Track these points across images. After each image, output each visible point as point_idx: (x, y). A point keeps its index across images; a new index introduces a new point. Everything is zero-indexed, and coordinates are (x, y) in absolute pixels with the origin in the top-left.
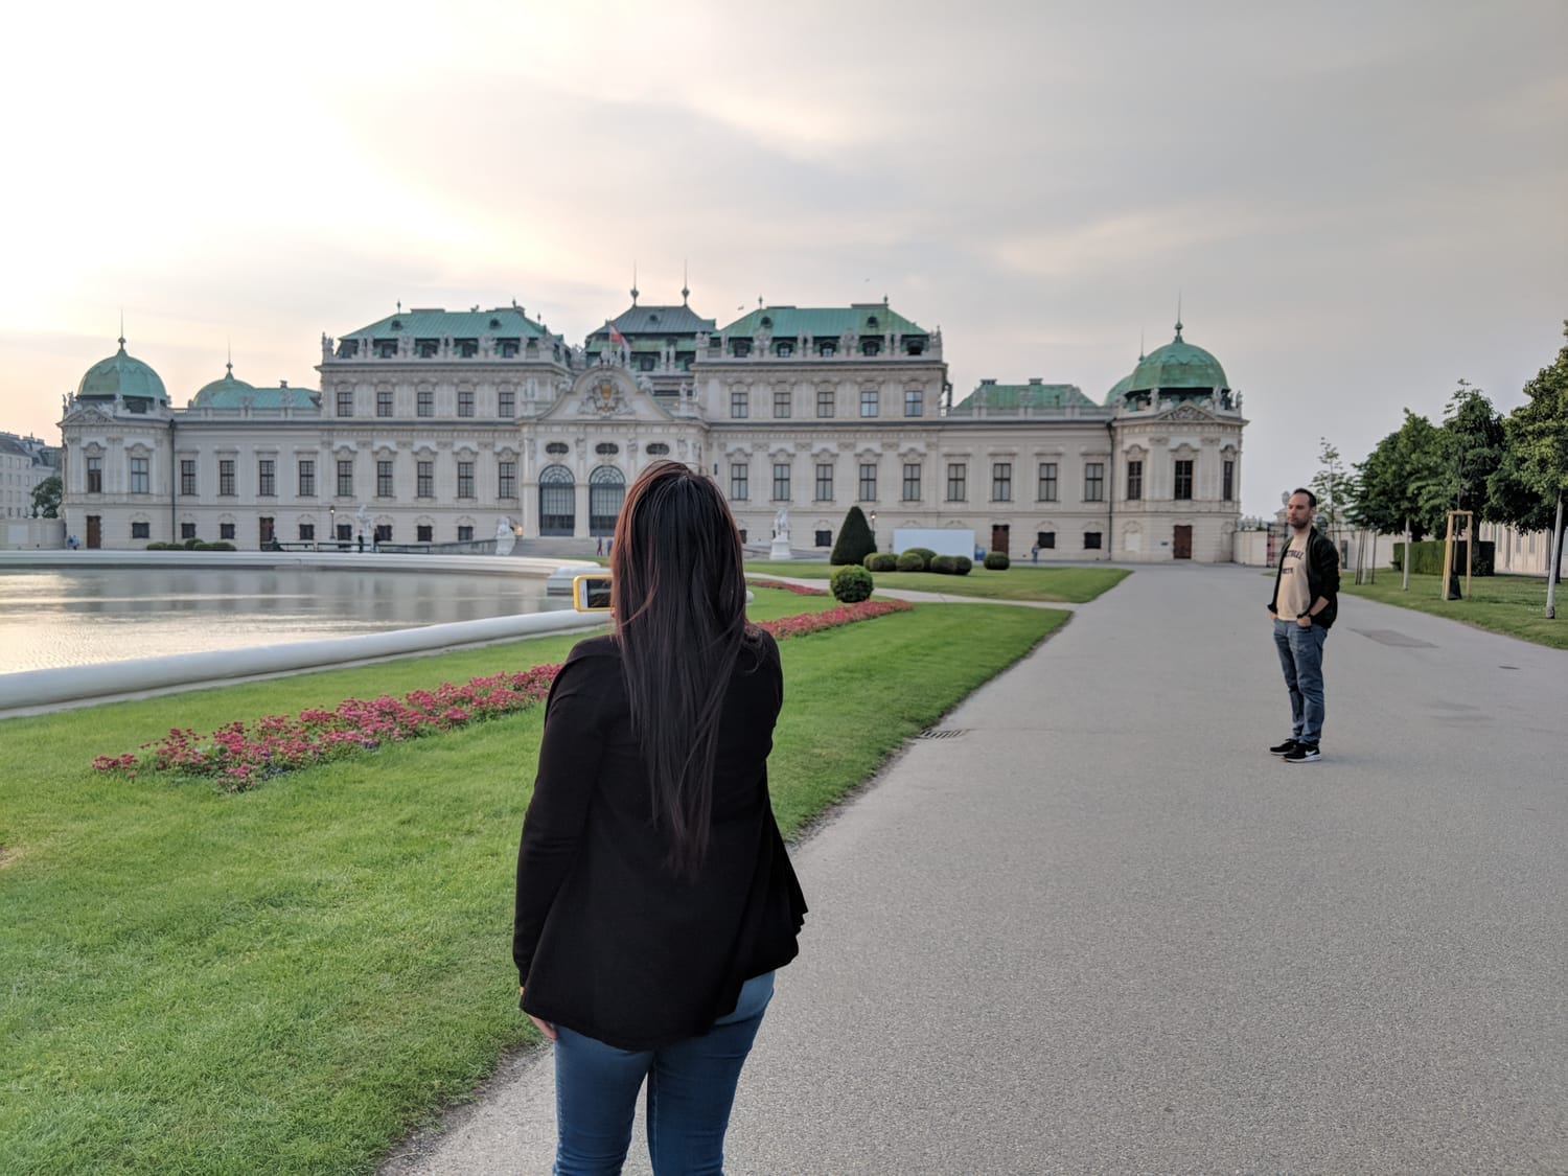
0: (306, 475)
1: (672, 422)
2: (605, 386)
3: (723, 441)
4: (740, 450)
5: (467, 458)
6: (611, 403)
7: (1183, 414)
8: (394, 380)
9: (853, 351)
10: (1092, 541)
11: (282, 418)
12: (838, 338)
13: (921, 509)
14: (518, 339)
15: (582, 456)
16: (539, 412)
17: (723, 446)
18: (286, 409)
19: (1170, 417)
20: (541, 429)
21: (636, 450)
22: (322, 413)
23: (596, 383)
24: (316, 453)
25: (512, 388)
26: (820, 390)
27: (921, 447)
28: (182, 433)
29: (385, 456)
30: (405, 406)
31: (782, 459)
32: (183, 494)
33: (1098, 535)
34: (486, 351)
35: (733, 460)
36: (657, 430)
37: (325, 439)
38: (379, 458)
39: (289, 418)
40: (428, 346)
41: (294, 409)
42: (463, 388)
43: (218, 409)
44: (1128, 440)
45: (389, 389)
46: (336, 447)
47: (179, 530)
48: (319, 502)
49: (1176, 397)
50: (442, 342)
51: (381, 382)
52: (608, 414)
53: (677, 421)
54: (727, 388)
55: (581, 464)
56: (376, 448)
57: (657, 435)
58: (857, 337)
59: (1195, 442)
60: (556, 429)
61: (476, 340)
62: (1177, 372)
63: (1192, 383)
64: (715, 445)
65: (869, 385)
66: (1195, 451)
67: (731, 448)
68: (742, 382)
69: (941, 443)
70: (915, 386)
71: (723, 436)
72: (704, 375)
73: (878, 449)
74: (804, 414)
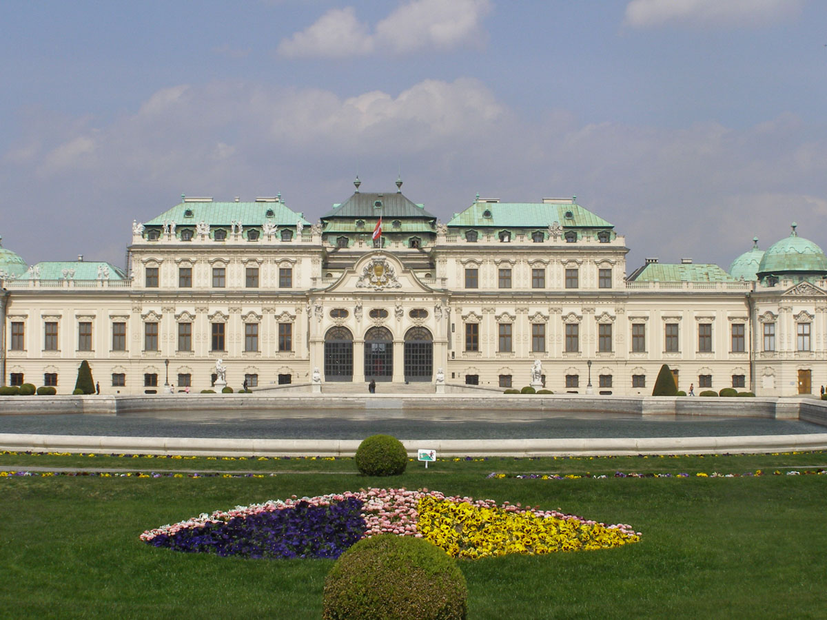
0: (119, 332)
1: (430, 292)
2: (379, 266)
3: (459, 306)
4: (472, 313)
5: (253, 319)
6: (383, 279)
7: (802, 289)
8: (193, 259)
9: (559, 238)
10: (738, 380)
11: (99, 288)
12: (547, 228)
13: (614, 358)
14: (295, 226)
15: (358, 319)
16: (326, 286)
17: (459, 310)
18: (102, 281)
19: (793, 292)
20: (327, 299)
21: (402, 315)
22: (133, 283)
23: (372, 264)
24: (128, 317)
25: (290, 266)
26: (533, 267)
27: (612, 313)
28: (14, 301)
29: (185, 319)
30: (202, 278)
31: (506, 320)
32: (13, 348)
33: (743, 377)
34: (269, 236)
35: (467, 321)
36: (420, 299)
37: (136, 305)
38: (180, 320)
39: (106, 288)
40: (220, 231)
41: (108, 281)
42: (251, 265)
43: (45, 280)
44: (762, 309)
45: (189, 265)
46: (145, 311)
47: (8, 378)
48: (129, 355)
49: (796, 277)
50: (233, 228)
51: (183, 260)
52: (381, 287)
53: (435, 293)
54: (462, 266)
55: (359, 325)
56: (178, 312)
57: (419, 303)
58: (561, 228)
59: (811, 311)
60: (338, 299)
61: (260, 226)
62: (796, 259)
63: (806, 268)
64: (453, 309)
65: (571, 264)
66: (811, 316)
67: (466, 311)
68: (473, 261)
69: (626, 309)
70: (606, 266)
71: (459, 302)
72: (444, 256)
73: (579, 313)
74: (522, 286)
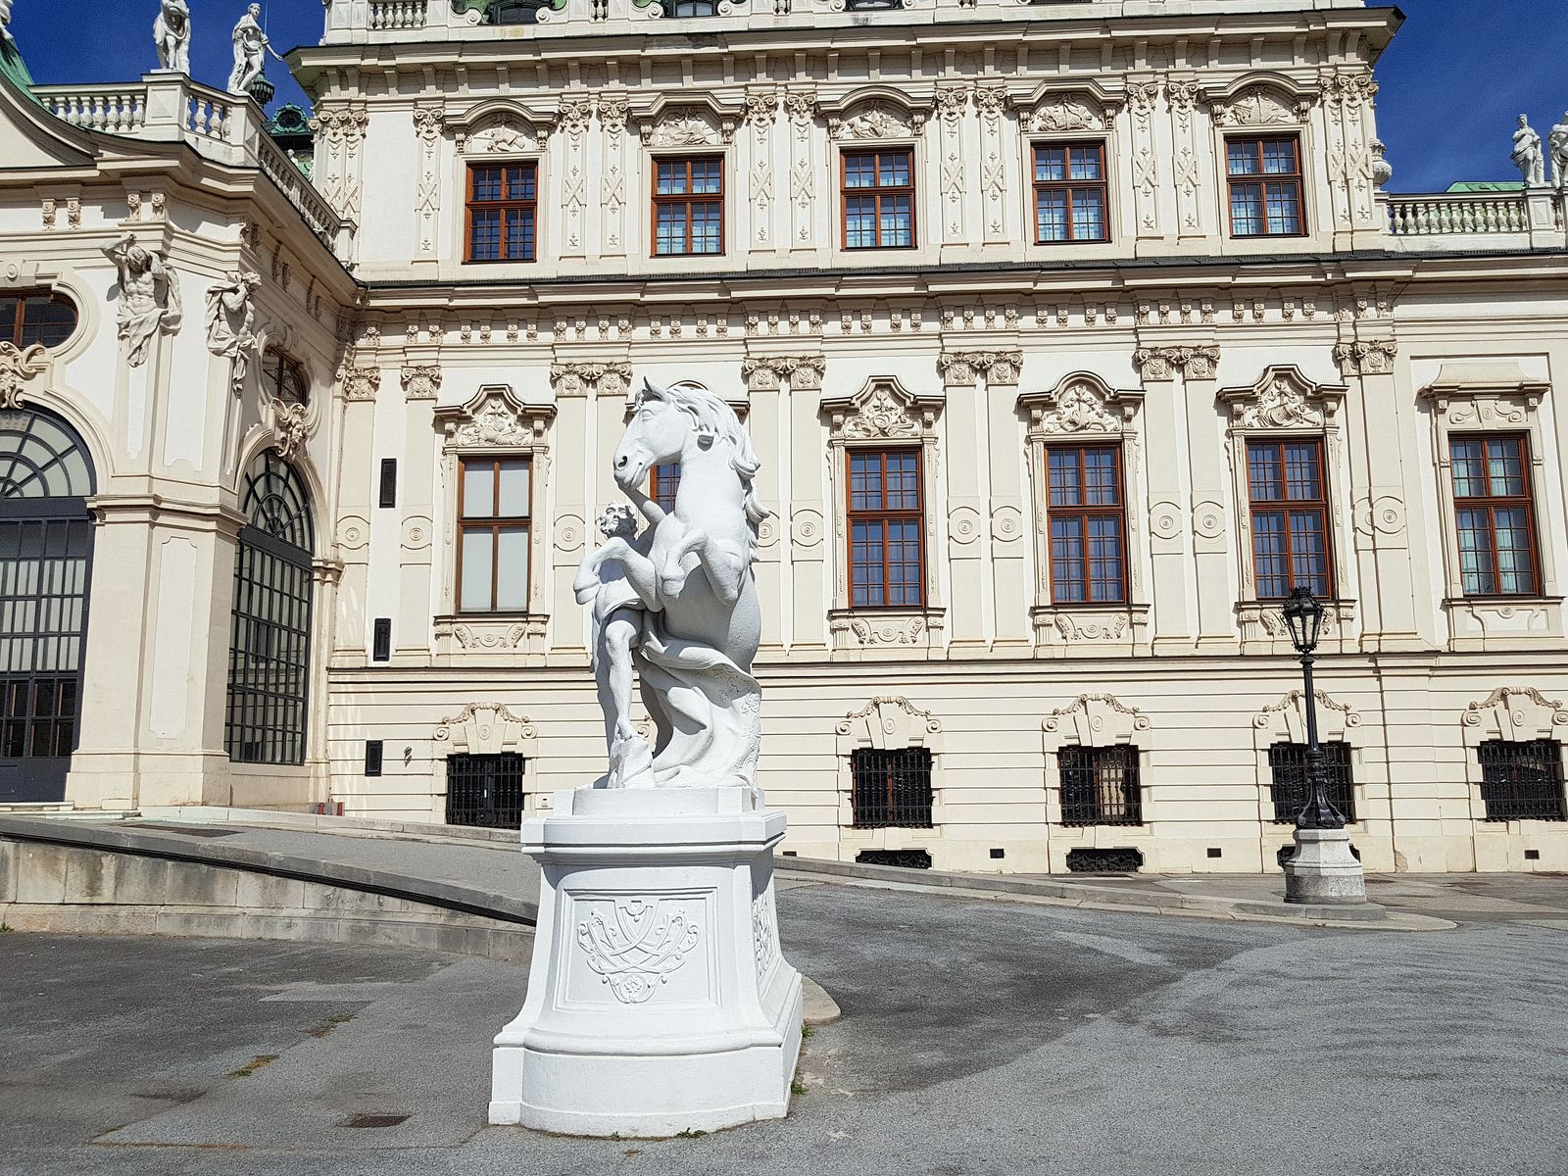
3: (426, 358)
4: (495, 393)
17: (420, 379)
26: (846, 137)
35: (466, 438)
54: (448, 146)
64: (390, 378)
65: (1060, 111)
67: (459, 386)
68: (510, 119)
69: (1403, 349)
70: (1264, 114)
71: (423, 337)
72: (353, 93)
73: (1120, 376)
74: (781, 241)
